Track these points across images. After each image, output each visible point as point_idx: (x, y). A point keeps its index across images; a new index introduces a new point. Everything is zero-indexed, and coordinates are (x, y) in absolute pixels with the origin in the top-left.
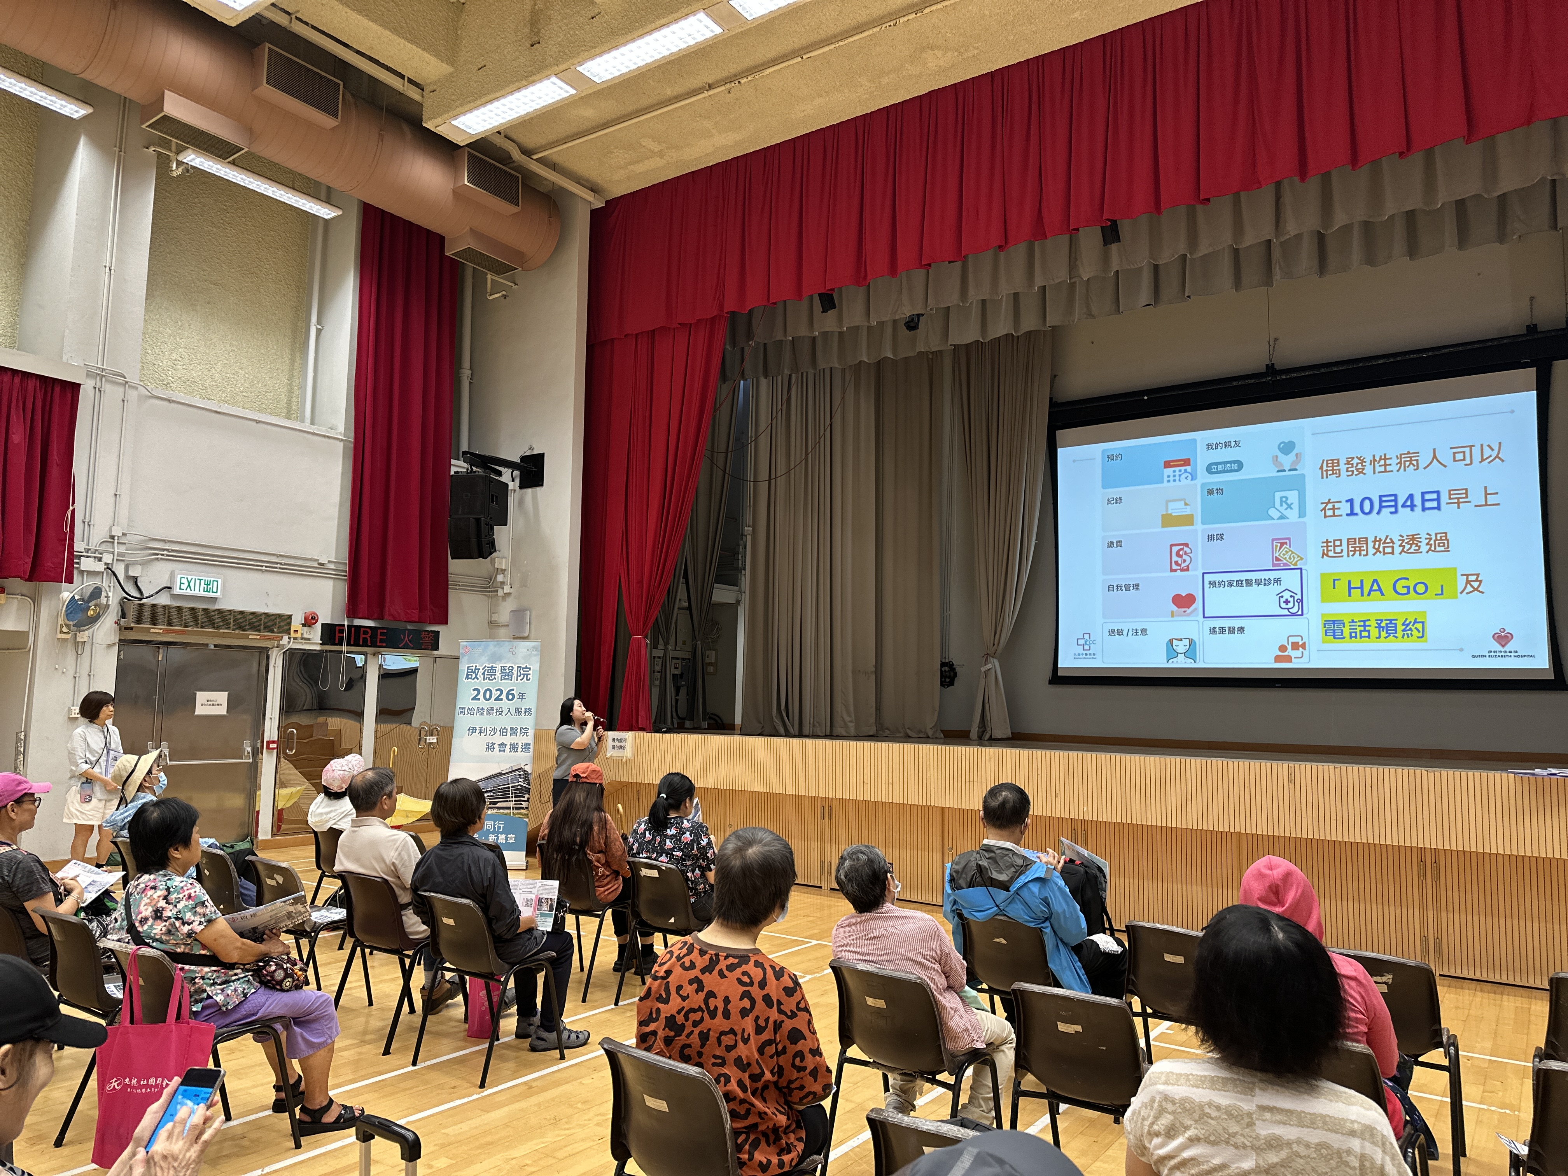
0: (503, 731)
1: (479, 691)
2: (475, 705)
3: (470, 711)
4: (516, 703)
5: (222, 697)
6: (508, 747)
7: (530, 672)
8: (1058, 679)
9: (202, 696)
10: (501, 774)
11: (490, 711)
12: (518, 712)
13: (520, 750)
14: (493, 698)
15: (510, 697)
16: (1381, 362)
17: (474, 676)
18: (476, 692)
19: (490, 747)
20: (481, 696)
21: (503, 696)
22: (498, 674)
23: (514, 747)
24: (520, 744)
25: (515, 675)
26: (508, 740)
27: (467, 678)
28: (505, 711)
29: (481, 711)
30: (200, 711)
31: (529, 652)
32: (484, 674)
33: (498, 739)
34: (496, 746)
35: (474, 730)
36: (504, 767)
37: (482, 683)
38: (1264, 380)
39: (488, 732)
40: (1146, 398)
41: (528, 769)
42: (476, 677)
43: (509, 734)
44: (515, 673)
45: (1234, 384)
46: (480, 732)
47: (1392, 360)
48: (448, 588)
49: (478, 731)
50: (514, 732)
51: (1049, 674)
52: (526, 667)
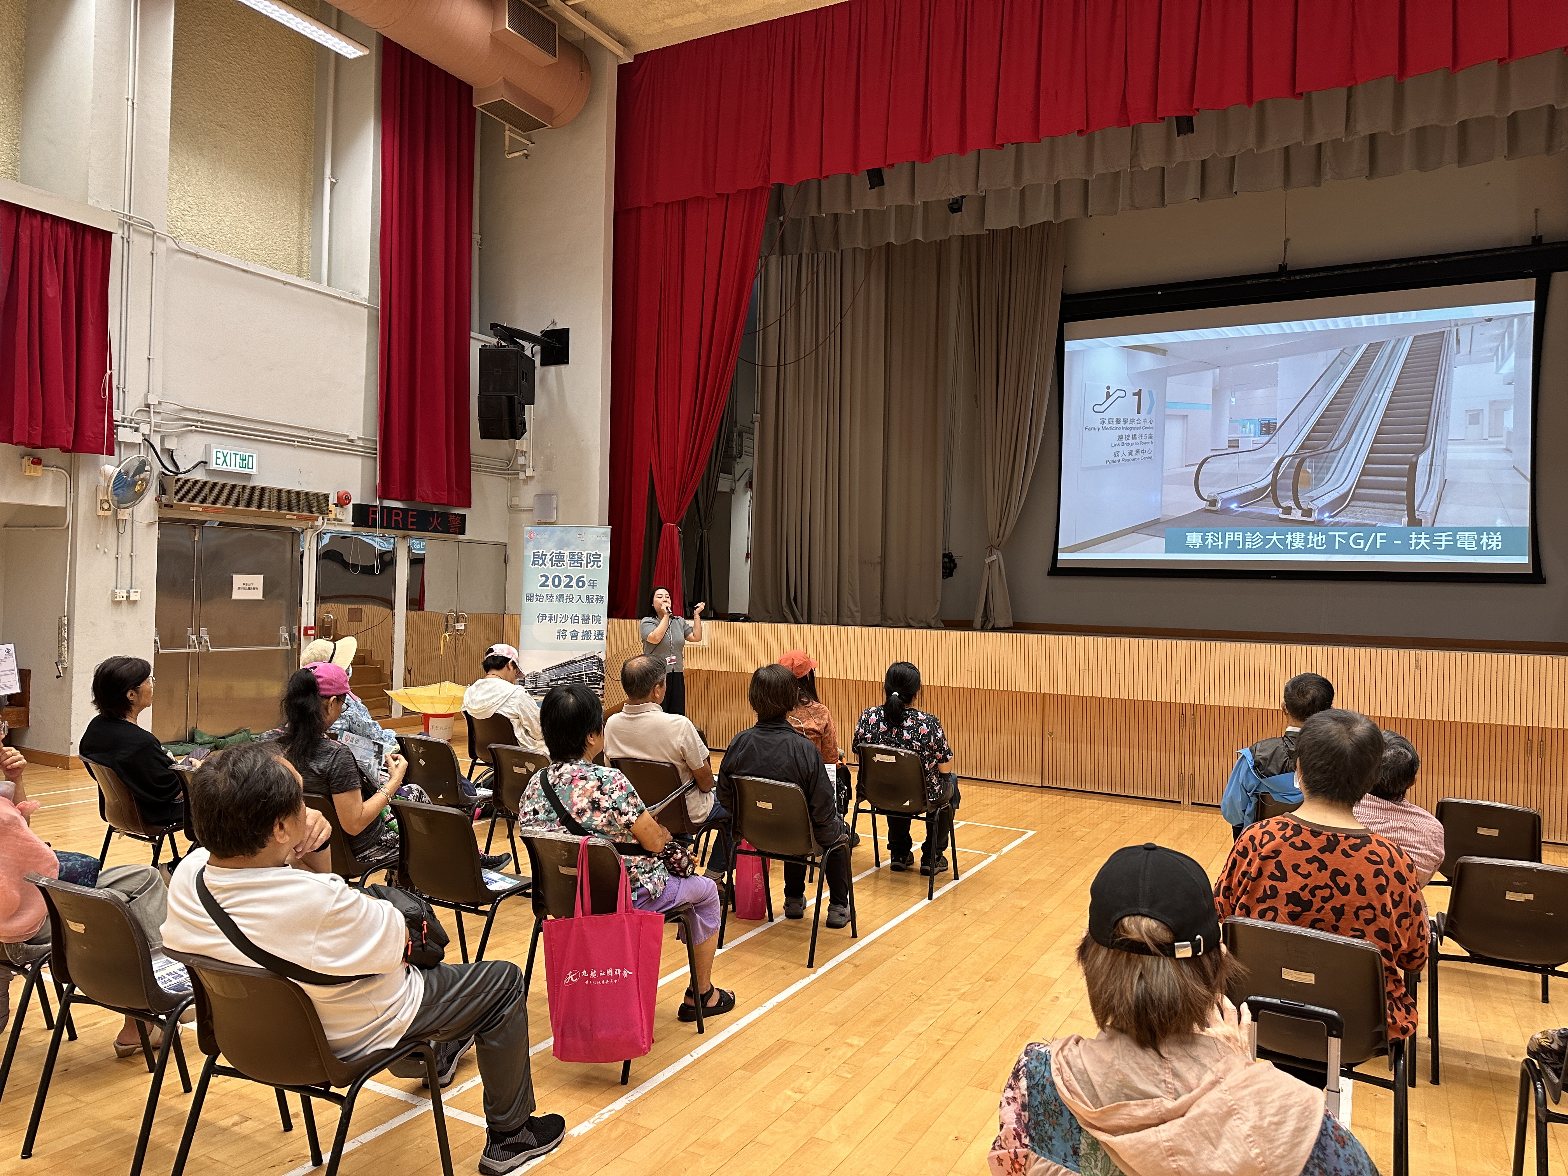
0: (574, 619)
1: (547, 578)
2: (544, 591)
3: (539, 598)
4: (586, 591)
5: (258, 580)
6: (580, 634)
7: (601, 559)
8: (1057, 570)
9: (238, 580)
10: (574, 662)
11: (560, 598)
12: (589, 599)
13: (593, 637)
14: (562, 585)
15: (581, 584)
16: (1394, 266)
17: (541, 562)
18: (544, 579)
19: (561, 634)
20: (549, 583)
21: (573, 583)
22: (567, 560)
23: (586, 635)
24: (593, 632)
25: (585, 562)
26: (580, 628)
27: (534, 564)
28: (576, 598)
29: (550, 598)
30: (237, 595)
31: (598, 539)
32: (551, 560)
33: (569, 627)
34: (568, 633)
35: (544, 617)
36: (577, 655)
37: (551, 570)
38: (1278, 280)
39: (559, 619)
40: (1159, 293)
41: (603, 657)
42: (543, 563)
43: (580, 621)
44: (585, 560)
45: (1249, 282)
46: (551, 619)
47: (1404, 265)
48: (470, 470)
49: (548, 618)
50: (586, 619)
51: (1047, 565)
52: (596, 554)
